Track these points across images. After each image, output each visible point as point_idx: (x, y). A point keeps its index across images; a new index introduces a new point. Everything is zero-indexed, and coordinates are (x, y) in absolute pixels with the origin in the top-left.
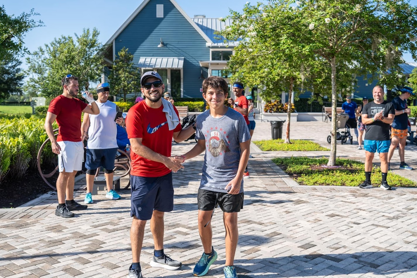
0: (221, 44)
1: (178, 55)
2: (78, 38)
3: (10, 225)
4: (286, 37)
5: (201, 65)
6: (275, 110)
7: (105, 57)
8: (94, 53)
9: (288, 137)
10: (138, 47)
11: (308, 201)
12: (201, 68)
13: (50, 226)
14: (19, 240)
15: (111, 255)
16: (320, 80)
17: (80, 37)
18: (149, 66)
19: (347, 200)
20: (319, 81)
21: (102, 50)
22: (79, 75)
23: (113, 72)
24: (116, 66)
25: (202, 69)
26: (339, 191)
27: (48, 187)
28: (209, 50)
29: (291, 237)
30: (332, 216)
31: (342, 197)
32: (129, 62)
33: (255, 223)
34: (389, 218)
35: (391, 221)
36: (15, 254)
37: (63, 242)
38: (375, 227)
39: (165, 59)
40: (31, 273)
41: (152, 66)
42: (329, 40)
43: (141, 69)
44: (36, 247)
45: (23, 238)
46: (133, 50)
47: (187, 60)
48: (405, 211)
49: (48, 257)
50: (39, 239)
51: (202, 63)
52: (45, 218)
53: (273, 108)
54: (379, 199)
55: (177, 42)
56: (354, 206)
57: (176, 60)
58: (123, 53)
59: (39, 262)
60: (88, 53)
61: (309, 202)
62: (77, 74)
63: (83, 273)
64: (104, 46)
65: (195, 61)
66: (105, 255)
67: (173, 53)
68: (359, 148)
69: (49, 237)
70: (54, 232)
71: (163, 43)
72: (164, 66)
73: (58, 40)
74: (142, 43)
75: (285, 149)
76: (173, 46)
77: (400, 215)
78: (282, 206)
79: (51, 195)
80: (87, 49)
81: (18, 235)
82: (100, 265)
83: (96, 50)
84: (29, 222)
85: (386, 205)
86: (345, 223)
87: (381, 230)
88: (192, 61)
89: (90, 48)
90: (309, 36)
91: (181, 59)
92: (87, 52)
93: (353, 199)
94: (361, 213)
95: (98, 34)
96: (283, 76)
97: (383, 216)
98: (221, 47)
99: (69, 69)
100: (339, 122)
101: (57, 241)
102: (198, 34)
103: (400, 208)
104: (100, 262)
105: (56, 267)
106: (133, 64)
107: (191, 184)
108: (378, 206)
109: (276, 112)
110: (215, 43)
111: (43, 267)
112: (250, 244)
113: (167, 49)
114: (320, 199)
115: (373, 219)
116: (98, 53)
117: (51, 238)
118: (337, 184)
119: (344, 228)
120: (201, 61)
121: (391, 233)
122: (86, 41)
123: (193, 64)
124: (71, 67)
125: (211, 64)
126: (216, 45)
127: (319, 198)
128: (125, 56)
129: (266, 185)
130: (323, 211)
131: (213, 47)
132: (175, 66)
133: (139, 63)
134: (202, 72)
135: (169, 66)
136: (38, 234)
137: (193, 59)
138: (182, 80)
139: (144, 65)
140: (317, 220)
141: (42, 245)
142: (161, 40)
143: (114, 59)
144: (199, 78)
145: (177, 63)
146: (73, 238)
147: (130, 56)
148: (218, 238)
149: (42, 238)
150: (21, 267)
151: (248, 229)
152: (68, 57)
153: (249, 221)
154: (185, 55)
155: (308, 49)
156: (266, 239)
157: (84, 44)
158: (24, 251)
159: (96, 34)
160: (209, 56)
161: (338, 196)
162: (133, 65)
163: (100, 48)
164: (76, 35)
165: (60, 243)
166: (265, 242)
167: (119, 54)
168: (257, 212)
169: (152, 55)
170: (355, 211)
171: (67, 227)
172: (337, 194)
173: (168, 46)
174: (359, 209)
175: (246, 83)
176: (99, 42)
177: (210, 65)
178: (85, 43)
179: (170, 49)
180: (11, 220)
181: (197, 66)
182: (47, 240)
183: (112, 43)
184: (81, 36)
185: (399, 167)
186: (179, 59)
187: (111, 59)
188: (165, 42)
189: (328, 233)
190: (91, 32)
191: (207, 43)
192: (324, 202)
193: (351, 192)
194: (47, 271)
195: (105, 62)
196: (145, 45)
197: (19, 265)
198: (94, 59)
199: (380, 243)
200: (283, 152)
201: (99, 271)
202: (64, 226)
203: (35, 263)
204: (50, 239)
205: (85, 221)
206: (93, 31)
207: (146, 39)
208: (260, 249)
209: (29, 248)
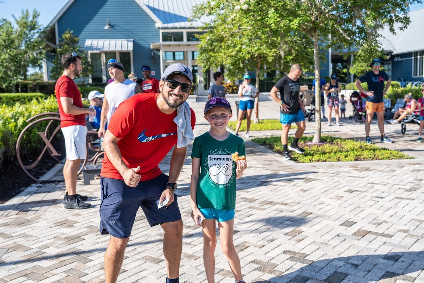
0: (171, 25)
1: (127, 37)
2: (16, 20)
3: (10, 223)
4: (274, 11)
5: (152, 47)
6: (230, 91)
7: (47, 40)
8: (35, 36)
9: (257, 117)
10: (83, 29)
11: (316, 178)
12: (151, 50)
13: (56, 221)
14: (30, 239)
15: (147, 248)
16: (291, 57)
17: (18, 19)
18: (96, 49)
19: (353, 176)
20: (289, 58)
21: (44, 32)
22: (21, 60)
23: (57, 56)
24: (61, 50)
25: (153, 51)
26: (339, 167)
27: (30, 180)
28: (159, 31)
29: (325, 216)
30: (351, 191)
31: (347, 172)
32: (74, 45)
33: (278, 203)
34: (407, 190)
35: (410, 193)
36: (34, 255)
37: (83, 237)
38: (400, 200)
39: (113, 42)
40: (66, 275)
41: (99, 49)
42: (310, 13)
43: (87, 52)
44: (55, 246)
45: (33, 236)
46: (78, 32)
47: (136, 42)
48: (417, 182)
49: (76, 255)
50: (52, 236)
51: (153, 45)
52: (45, 213)
53: (229, 89)
54: (384, 172)
55: (125, 23)
56: (365, 181)
57: (125, 42)
58: (68, 36)
59: (68, 262)
60: (29, 36)
61: (319, 180)
62: (19, 59)
63: (127, 271)
64: (46, 28)
65: (145, 43)
66: (140, 248)
67: (121, 35)
68: (329, 124)
69: (63, 234)
70: (65, 227)
71: (109, 25)
72: (112, 49)
74: (86, 25)
75: (258, 129)
76: (121, 27)
77: (416, 186)
78: (294, 185)
79: (38, 188)
80: (27, 32)
81: (24, 234)
82: (140, 260)
83: (38, 32)
84: (29, 218)
85: (395, 178)
86: (368, 197)
87: (408, 202)
88: (141, 43)
89: (30, 31)
90: (297, 9)
91: (130, 41)
92: (27, 35)
93: (358, 174)
94: (376, 187)
95: (39, 15)
96: (254, 53)
97: (400, 188)
98: (172, 28)
99: (9, 54)
100: (305, 100)
101: (75, 237)
102: (146, 14)
103: (411, 180)
104: (138, 256)
105: (91, 266)
106: (79, 47)
107: (185, 168)
108: (388, 179)
109: (232, 93)
110: (164, 24)
111: (76, 266)
112: (288, 226)
113: (115, 30)
114: (327, 176)
115: (392, 191)
116: (40, 36)
117: (65, 234)
118: (333, 160)
119: (371, 203)
120: (152, 43)
121: (420, 205)
122: (25, 23)
123: (143, 47)
124: (11, 51)
125: (164, 46)
126: (166, 25)
127: (325, 174)
128: (70, 39)
129: (263, 165)
130: (339, 187)
131: (163, 28)
132: (125, 49)
133: (85, 46)
134: (152, 54)
135: (118, 49)
136: (47, 231)
137: (142, 41)
138: (132, 64)
139: (91, 48)
140: (339, 197)
141: (60, 242)
142: (107, 21)
143: (57, 43)
144: (150, 61)
145: (126, 45)
146: (91, 232)
147: (75, 39)
148: (251, 222)
149: (55, 235)
150: (51, 268)
151: (275, 210)
152: (7, 41)
153: (271, 202)
154: (134, 37)
155: (297, 22)
156: (301, 219)
157: (24, 27)
158: (42, 251)
159: (36, 15)
160: (159, 38)
161: (342, 172)
162: (80, 49)
163: (42, 30)
164: (14, 17)
165: (79, 239)
166: (303, 223)
167: (63, 37)
168: (272, 192)
169: (98, 37)
170: (370, 185)
171: (77, 221)
172: (340, 169)
173: (115, 27)
174: (372, 183)
175: (212, 63)
176: (40, 24)
177: (162, 47)
178: (25, 25)
179: (118, 30)
180: (6, 218)
181: (149, 48)
182: (63, 236)
183: (54, 25)
184: (20, 18)
185: (379, 140)
186: (128, 41)
187: (54, 42)
188: (112, 24)
189: (359, 210)
190: (31, 14)
191: (156, 24)
192: (333, 178)
193: (352, 166)
194: (83, 271)
195: (47, 46)
196: (91, 27)
197: (46, 267)
198: (36, 42)
199: (417, 215)
200: (257, 132)
201: (143, 267)
202: (73, 220)
203: (64, 263)
204: (66, 236)
205: (94, 213)
206: (33, 12)
207: (91, 20)
208: (302, 230)
209: (46, 247)
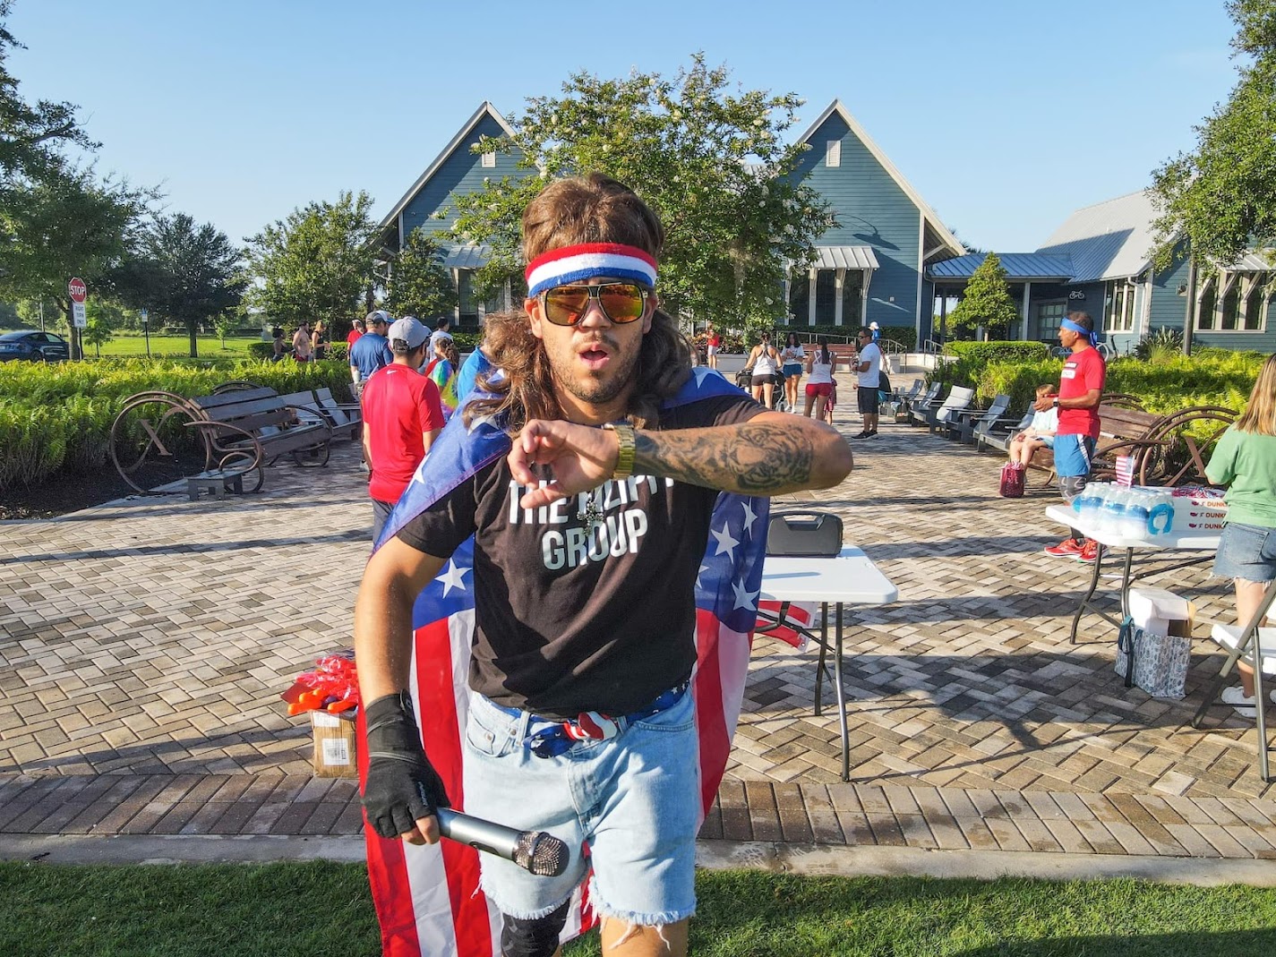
18: (466, 263)
21: (377, 233)
43: (452, 268)
73: (302, 210)
83: (365, 234)
95: (367, 204)
116: (367, 241)
147: (428, 245)
159: (363, 203)
162: (434, 262)
163: (372, 230)
176: (370, 218)
183: (397, 219)
187: (397, 249)
206: (357, 197)
